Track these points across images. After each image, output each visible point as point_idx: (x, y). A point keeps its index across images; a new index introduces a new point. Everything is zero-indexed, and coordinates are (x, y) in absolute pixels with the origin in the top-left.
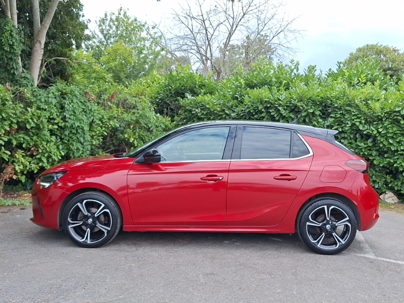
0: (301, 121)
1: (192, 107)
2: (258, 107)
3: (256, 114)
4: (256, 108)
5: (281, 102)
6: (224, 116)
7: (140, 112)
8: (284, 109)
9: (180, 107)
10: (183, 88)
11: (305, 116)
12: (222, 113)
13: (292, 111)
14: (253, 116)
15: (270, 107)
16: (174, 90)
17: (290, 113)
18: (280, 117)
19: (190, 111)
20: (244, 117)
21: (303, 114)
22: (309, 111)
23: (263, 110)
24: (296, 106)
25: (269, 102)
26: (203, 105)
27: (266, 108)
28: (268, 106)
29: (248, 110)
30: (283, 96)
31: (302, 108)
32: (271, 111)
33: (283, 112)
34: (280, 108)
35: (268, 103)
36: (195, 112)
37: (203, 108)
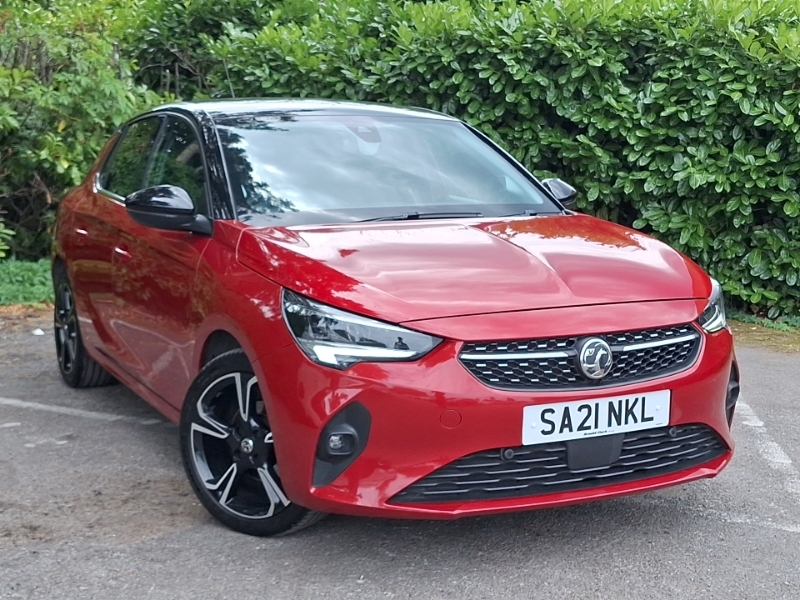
0: (566, 94)
1: (245, 63)
2: (440, 57)
3: (435, 77)
4: (434, 61)
5: (506, 40)
6: (339, 87)
7: (84, 81)
8: (518, 61)
9: (209, 65)
10: (217, 8)
11: (581, 80)
12: (332, 79)
13: (540, 65)
14: (426, 83)
15: (476, 54)
16: (191, 14)
17: (534, 71)
18: (504, 86)
19: (239, 74)
20: (399, 88)
21: (575, 75)
22: (590, 62)
23: (455, 65)
24: (552, 50)
25: (471, 41)
26: (276, 57)
27: (464, 59)
28: (470, 51)
29: (410, 67)
30: (512, 21)
31: (569, 55)
32: (477, 66)
33: (514, 69)
34: (505, 58)
35: (469, 45)
36: (252, 78)
37: (277, 64)
